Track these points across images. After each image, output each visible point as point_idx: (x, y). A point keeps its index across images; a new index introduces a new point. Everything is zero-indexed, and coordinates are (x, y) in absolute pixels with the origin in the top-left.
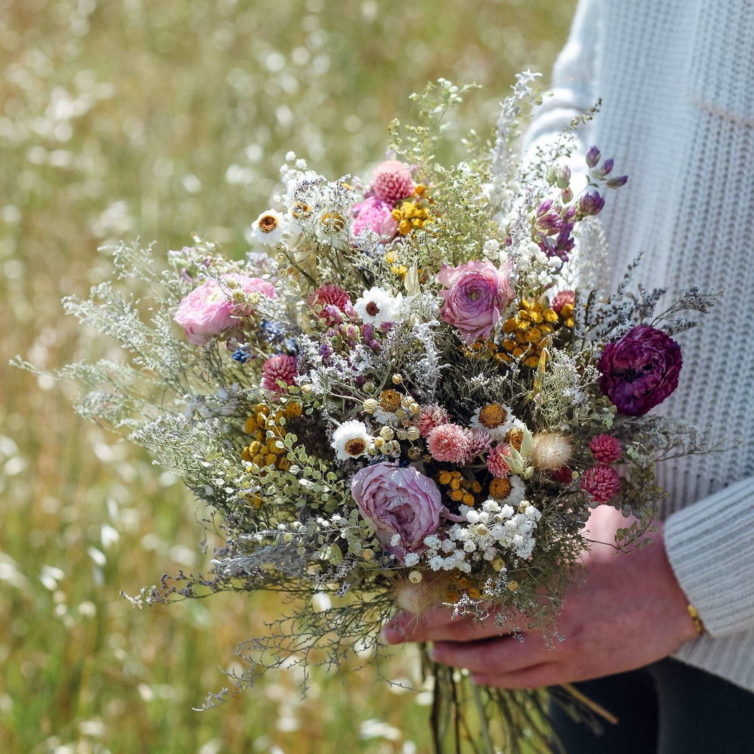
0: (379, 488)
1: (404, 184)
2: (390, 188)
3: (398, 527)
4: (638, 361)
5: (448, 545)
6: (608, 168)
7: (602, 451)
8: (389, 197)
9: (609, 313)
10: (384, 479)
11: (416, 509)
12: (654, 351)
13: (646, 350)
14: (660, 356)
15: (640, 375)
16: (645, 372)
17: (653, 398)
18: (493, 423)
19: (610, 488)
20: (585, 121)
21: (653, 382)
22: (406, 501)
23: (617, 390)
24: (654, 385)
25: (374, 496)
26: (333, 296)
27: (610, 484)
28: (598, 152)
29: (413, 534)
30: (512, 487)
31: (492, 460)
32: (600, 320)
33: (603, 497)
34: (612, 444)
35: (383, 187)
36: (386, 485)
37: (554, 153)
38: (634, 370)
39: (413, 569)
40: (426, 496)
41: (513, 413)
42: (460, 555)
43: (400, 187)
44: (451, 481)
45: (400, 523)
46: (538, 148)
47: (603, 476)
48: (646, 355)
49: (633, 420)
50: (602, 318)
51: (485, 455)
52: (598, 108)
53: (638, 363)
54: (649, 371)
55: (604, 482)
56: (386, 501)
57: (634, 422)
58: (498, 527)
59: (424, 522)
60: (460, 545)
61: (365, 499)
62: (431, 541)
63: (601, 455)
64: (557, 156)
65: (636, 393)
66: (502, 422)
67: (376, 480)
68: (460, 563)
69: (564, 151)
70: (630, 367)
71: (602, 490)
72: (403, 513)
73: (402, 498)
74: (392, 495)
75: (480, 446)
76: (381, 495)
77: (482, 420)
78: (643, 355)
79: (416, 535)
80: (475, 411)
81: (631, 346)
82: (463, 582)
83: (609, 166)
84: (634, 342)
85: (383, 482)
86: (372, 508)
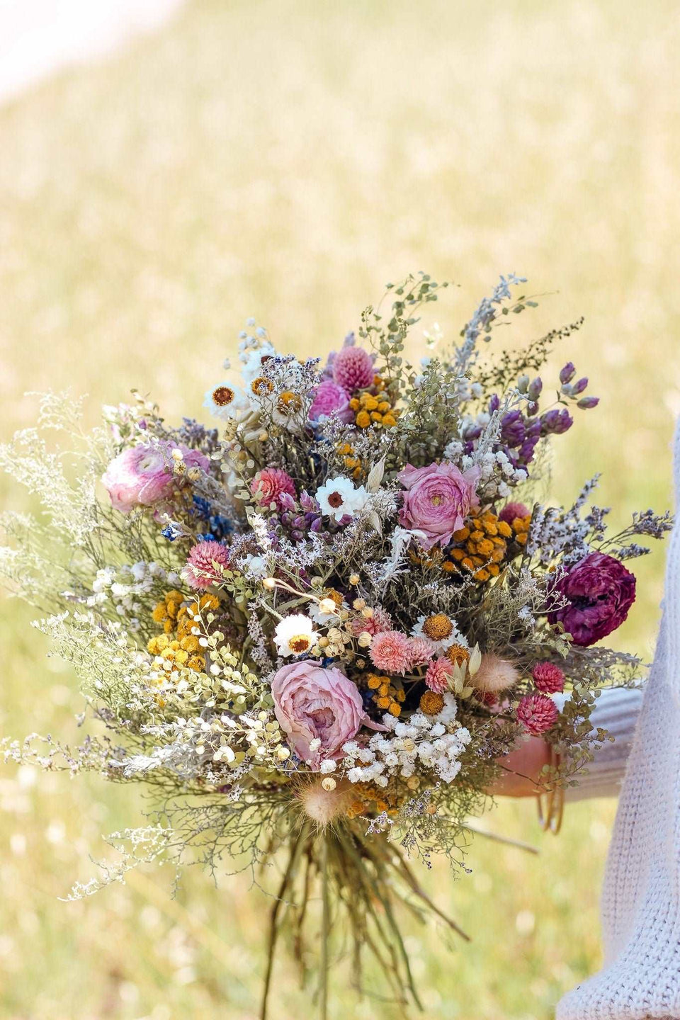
0: (300, 689)
1: (366, 372)
2: (350, 375)
3: (315, 731)
4: (594, 590)
5: (367, 755)
6: (581, 388)
7: (545, 681)
8: (347, 383)
9: (562, 534)
10: (305, 679)
11: (338, 715)
12: (611, 581)
13: (605, 579)
14: (616, 586)
15: (594, 604)
16: (599, 601)
17: (602, 629)
18: (438, 635)
19: (547, 721)
20: (562, 336)
21: (606, 614)
22: (327, 705)
23: (567, 616)
24: (607, 617)
25: (293, 696)
26: (278, 482)
27: (547, 716)
28: (574, 370)
29: (330, 740)
30: (444, 705)
31: (431, 674)
32: (552, 540)
33: (537, 729)
34: (556, 674)
35: (342, 372)
36: (308, 687)
37: (521, 362)
38: (588, 598)
39: (328, 775)
40: (350, 701)
41: (457, 628)
42: (379, 767)
43: (360, 376)
44: (380, 686)
45: (317, 727)
46: (504, 353)
47: (542, 706)
48: (603, 584)
49: (580, 650)
50: (554, 538)
51: (425, 669)
52: (578, 326)
53: (594, 592)
54: (603, 601)
55: (542, 713)
56: (305, 703)
57: (580, 652)
58: (425, 744)
59: (344, 729)
60: (379, 756)
61: (283, 699)
62: (351, 748)
63: (544, 684)
64: (524, 365)
65: (587, 622)
66: (447, 636)
67: (296, 679)
68: (377, 775)
69: (533, 362)
70: (585, 594)
71: (538, 721)
72: (321, 717)
73: (323, 702)
74: (314, 697)
75: (422, 658)
76: (301, 696)
77: (426, 630)
78: (601, 584)
79: (334, 741)
80: (419, 619)
81: (589, 572)
82: (371, 793)
83: (582, 385)
84: (592, 569)
85: (305, 683)
86: (290, 709)
